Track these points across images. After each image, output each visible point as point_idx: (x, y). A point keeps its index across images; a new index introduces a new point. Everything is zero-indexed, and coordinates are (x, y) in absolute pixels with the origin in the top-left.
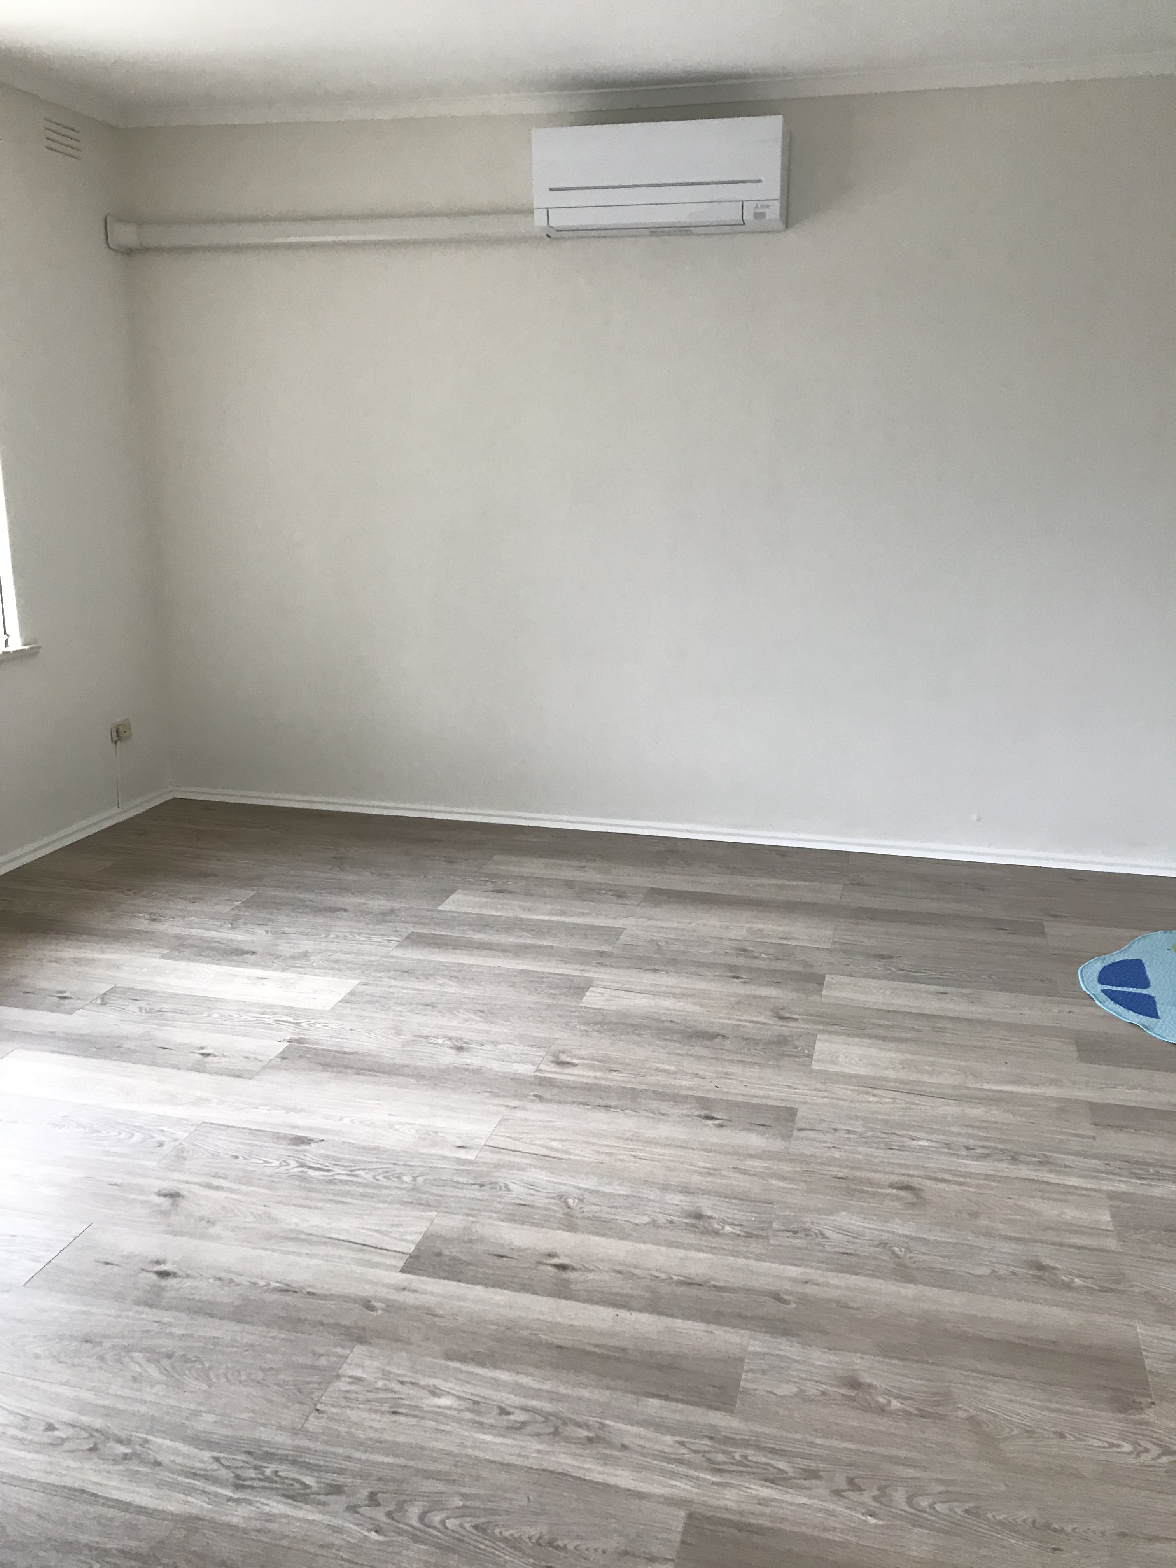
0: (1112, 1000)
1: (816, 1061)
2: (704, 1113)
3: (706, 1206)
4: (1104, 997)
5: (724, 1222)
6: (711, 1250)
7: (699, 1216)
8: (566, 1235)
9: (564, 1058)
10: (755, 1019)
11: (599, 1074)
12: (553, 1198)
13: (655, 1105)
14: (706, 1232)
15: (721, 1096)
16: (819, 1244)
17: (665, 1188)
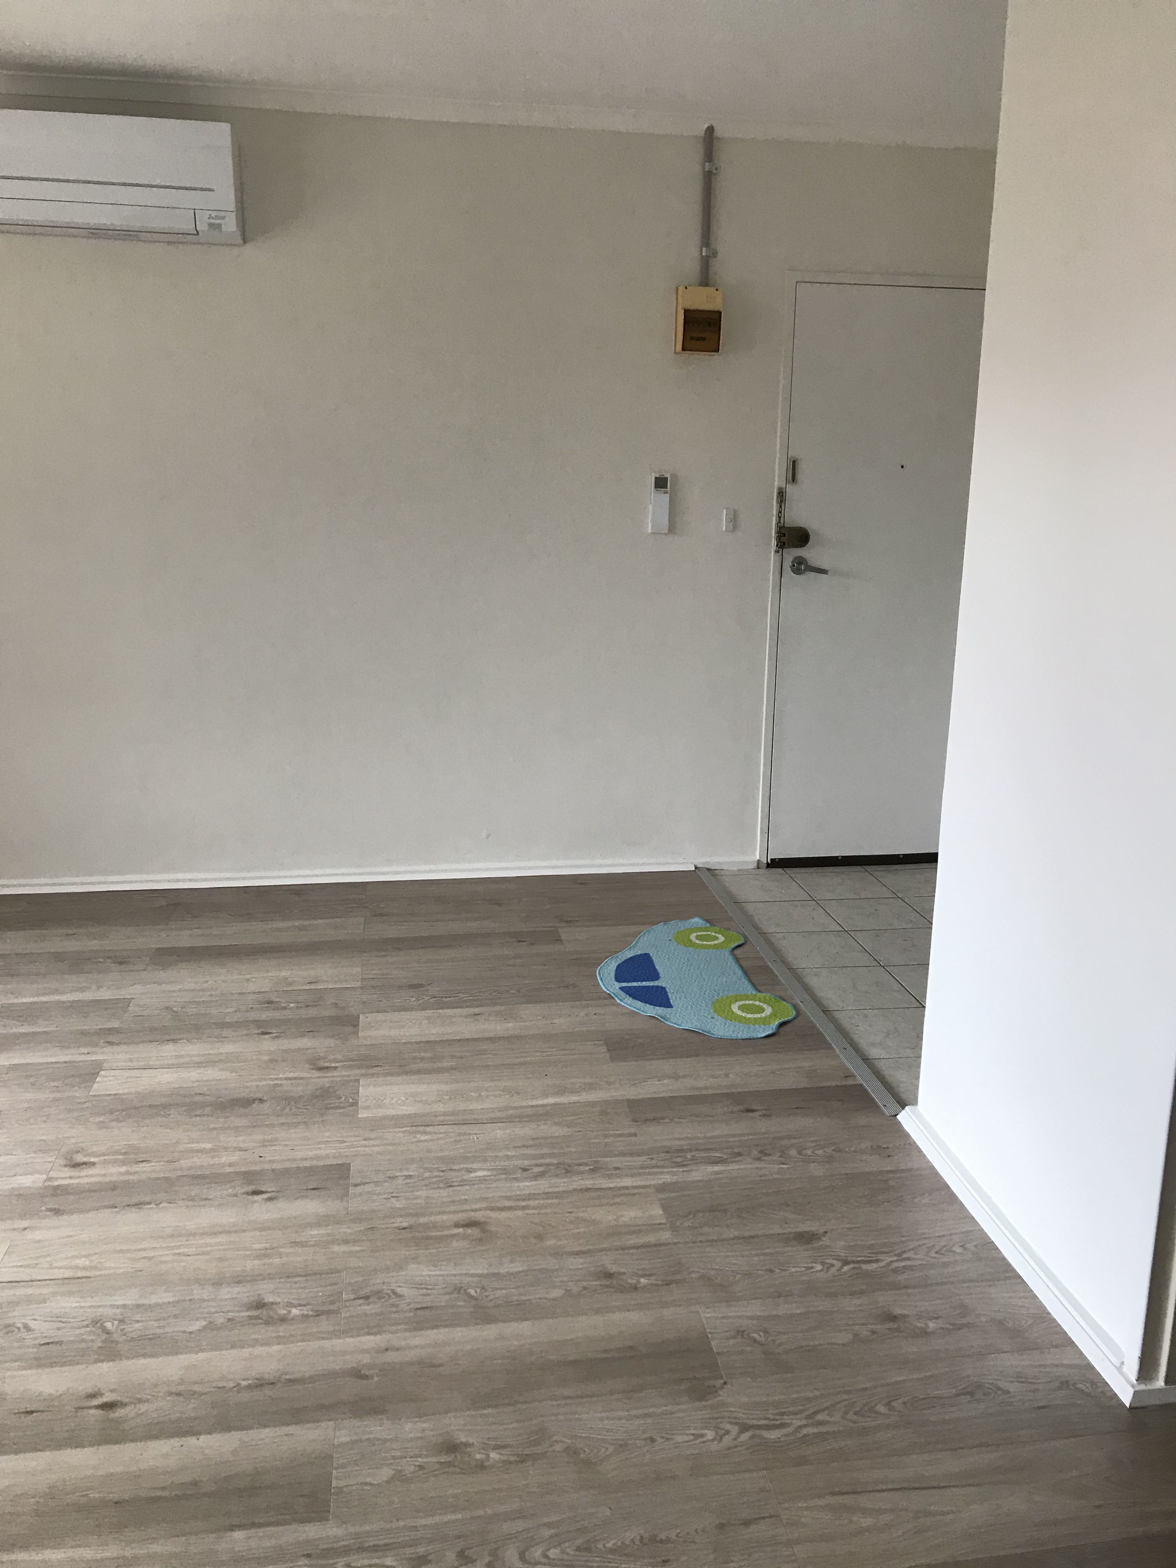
0: (630, 996)
1: (362, 1108)
2: (250, 1188)
3: (268, 1291)
4: (623, 994)
5: (290, 1305)
6: (280, 1340)
7: (260, 1305)
8: (105, 1366)
9: (80, 1158)
10: (291, 1075)
11: (123, 1169)
12: (87, 1326)
13: (194, 1191)
14: (269, 1322)
15: (267, 1166)
16: (393, 1305)
17: (218, 1282)
